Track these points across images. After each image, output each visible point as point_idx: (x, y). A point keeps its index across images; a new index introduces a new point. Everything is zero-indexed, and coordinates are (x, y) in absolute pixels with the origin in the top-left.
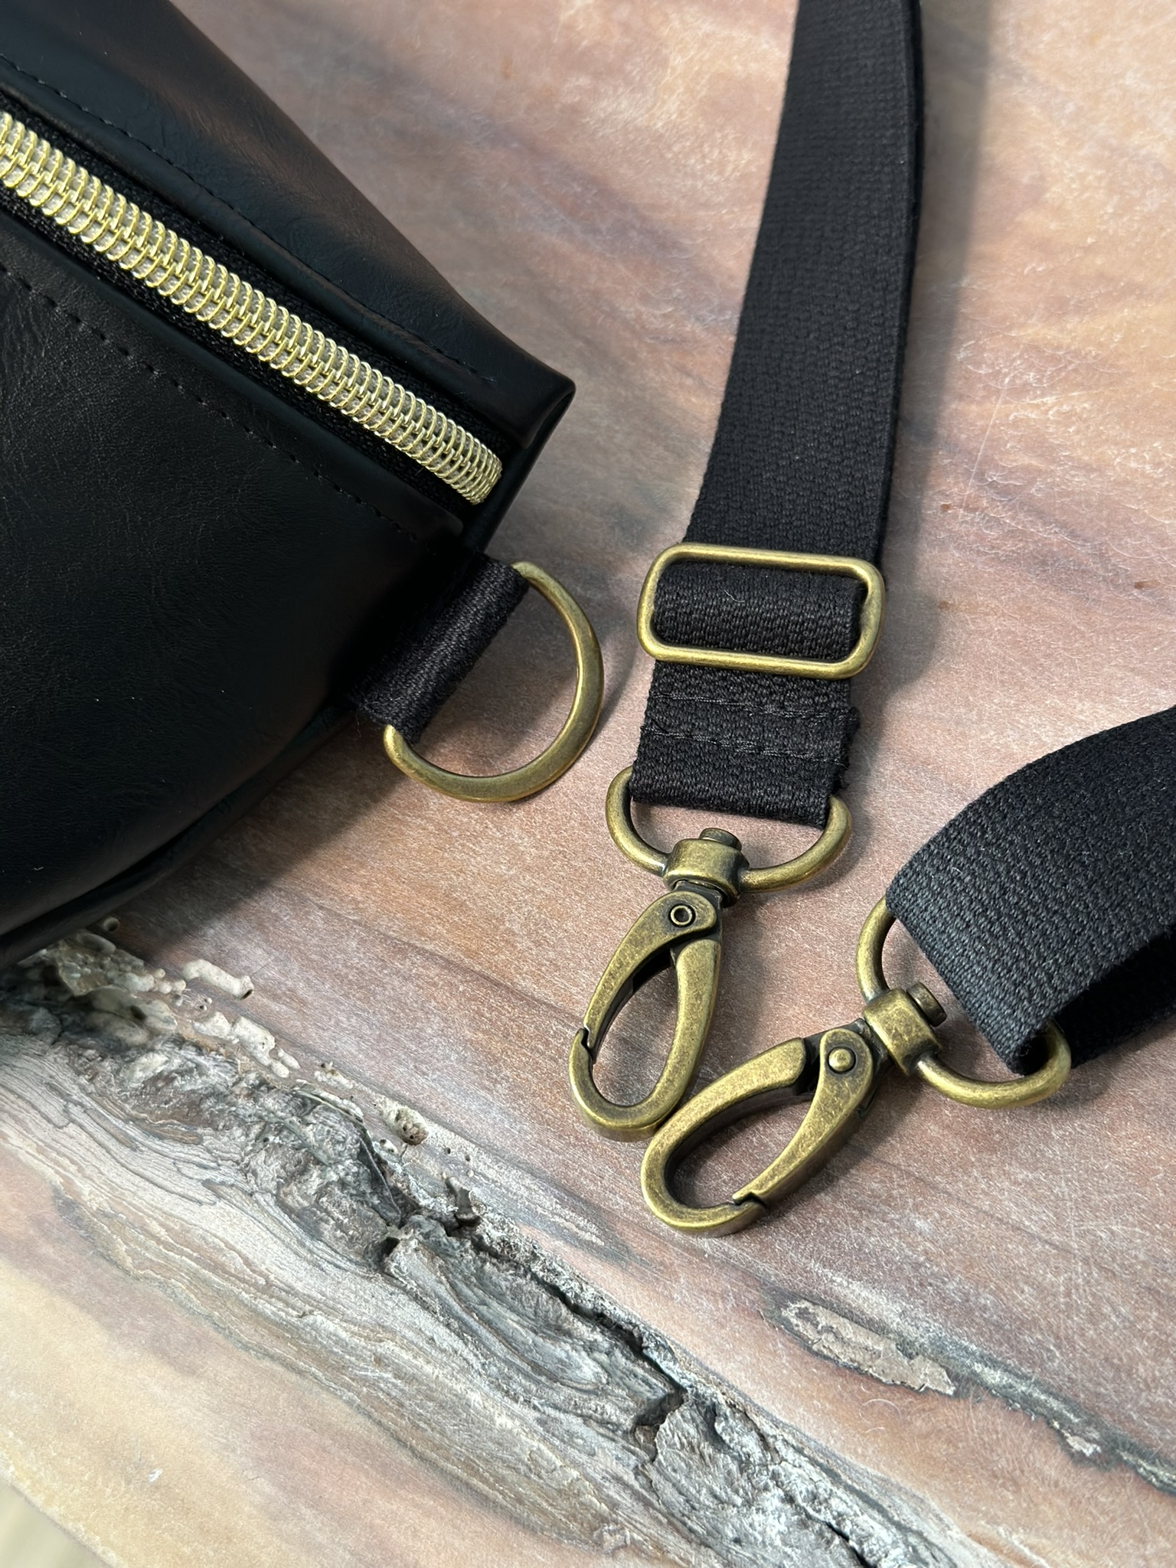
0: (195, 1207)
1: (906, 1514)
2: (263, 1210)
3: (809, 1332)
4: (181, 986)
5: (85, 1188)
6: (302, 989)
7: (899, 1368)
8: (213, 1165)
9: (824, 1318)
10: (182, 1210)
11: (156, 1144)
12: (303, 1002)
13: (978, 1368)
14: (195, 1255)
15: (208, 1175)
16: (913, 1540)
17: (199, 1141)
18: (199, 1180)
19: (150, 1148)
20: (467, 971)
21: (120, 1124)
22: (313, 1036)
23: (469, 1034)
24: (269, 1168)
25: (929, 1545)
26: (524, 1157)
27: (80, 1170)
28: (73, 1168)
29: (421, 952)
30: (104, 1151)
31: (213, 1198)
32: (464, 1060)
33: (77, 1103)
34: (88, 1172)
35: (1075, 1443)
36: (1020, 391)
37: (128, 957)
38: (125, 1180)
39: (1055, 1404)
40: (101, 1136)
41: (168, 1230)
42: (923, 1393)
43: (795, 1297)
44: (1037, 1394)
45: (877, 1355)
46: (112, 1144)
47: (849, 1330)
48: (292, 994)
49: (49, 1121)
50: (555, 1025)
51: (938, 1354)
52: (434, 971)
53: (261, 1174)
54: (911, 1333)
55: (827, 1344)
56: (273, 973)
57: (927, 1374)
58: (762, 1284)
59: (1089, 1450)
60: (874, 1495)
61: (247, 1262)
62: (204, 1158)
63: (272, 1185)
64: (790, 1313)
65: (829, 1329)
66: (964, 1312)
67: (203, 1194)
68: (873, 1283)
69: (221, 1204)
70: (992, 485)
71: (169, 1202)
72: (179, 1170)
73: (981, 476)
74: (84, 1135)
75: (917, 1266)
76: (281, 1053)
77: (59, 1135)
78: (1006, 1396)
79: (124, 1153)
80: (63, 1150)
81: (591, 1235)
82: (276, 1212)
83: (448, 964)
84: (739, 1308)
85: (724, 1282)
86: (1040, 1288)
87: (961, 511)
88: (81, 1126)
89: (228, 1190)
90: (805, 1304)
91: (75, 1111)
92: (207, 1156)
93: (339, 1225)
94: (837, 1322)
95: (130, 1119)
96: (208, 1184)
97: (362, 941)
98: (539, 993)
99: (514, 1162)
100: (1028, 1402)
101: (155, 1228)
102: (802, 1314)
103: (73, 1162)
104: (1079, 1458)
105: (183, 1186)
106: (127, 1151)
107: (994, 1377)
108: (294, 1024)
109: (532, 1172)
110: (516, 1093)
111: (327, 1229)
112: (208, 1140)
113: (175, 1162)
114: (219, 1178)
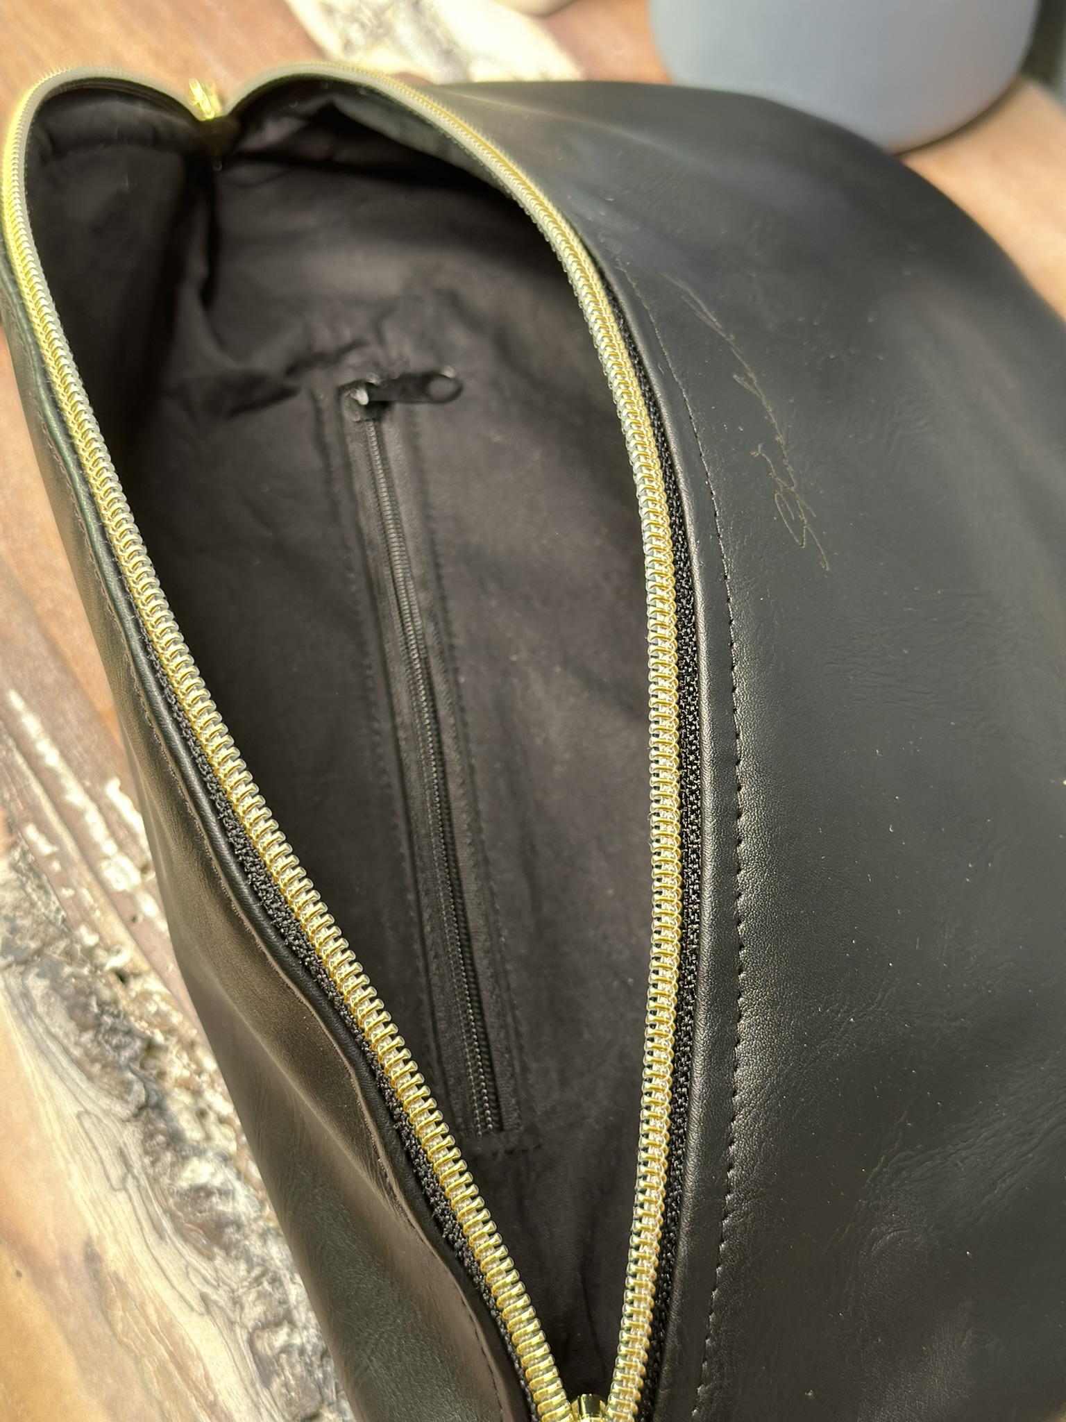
0: (186, 1310)
2: (236, 1341)
5: (112, 1249)
8: (215, 1283)
10: (175, 1308)
11: (179, 1243)
14: (171, 1348)
15: (208, 1290)
17: (210, 1258)
18: (199, 1290)
19: (173, 1243)
21: (159, 1211)
24: (254, 1312)
27: (115, 1233)
28: (110, 1228)
30: (138, 1227)
31: (203, 1310)
33: (134, 1177)
34: (120, 1237)
38: (144, 1260)
40: (142, 1215)
41: (160, 1318)
46: (147, 1225)
49: (108, 1180)
53: (247, 1310)
61: (207, 1377)
62: (210, 1274)
63: (250, 1324)
67: (197, 1303)
69: (207, 1318)
71: (168, 1296)
72: (187, 1274)
74: (129, 1207)
77: (111, 1195)
79: (152, 1238)
80: (109, 1209)
82: (245, 1348)
88: (130, 1198)
89: (217, 1311)
91: (130, 1184)
92: (213, 1274)
93: (286, 1385)
95: (167, 1211)
96: (204, 1298)
101: (151, 1310)
103: (112, 1222)
105: (184, 1288)
106: (156, 1236)
111: (276, 1384)
112: (219, 1261)
113: (188, 1265)
114: (214, 1297)
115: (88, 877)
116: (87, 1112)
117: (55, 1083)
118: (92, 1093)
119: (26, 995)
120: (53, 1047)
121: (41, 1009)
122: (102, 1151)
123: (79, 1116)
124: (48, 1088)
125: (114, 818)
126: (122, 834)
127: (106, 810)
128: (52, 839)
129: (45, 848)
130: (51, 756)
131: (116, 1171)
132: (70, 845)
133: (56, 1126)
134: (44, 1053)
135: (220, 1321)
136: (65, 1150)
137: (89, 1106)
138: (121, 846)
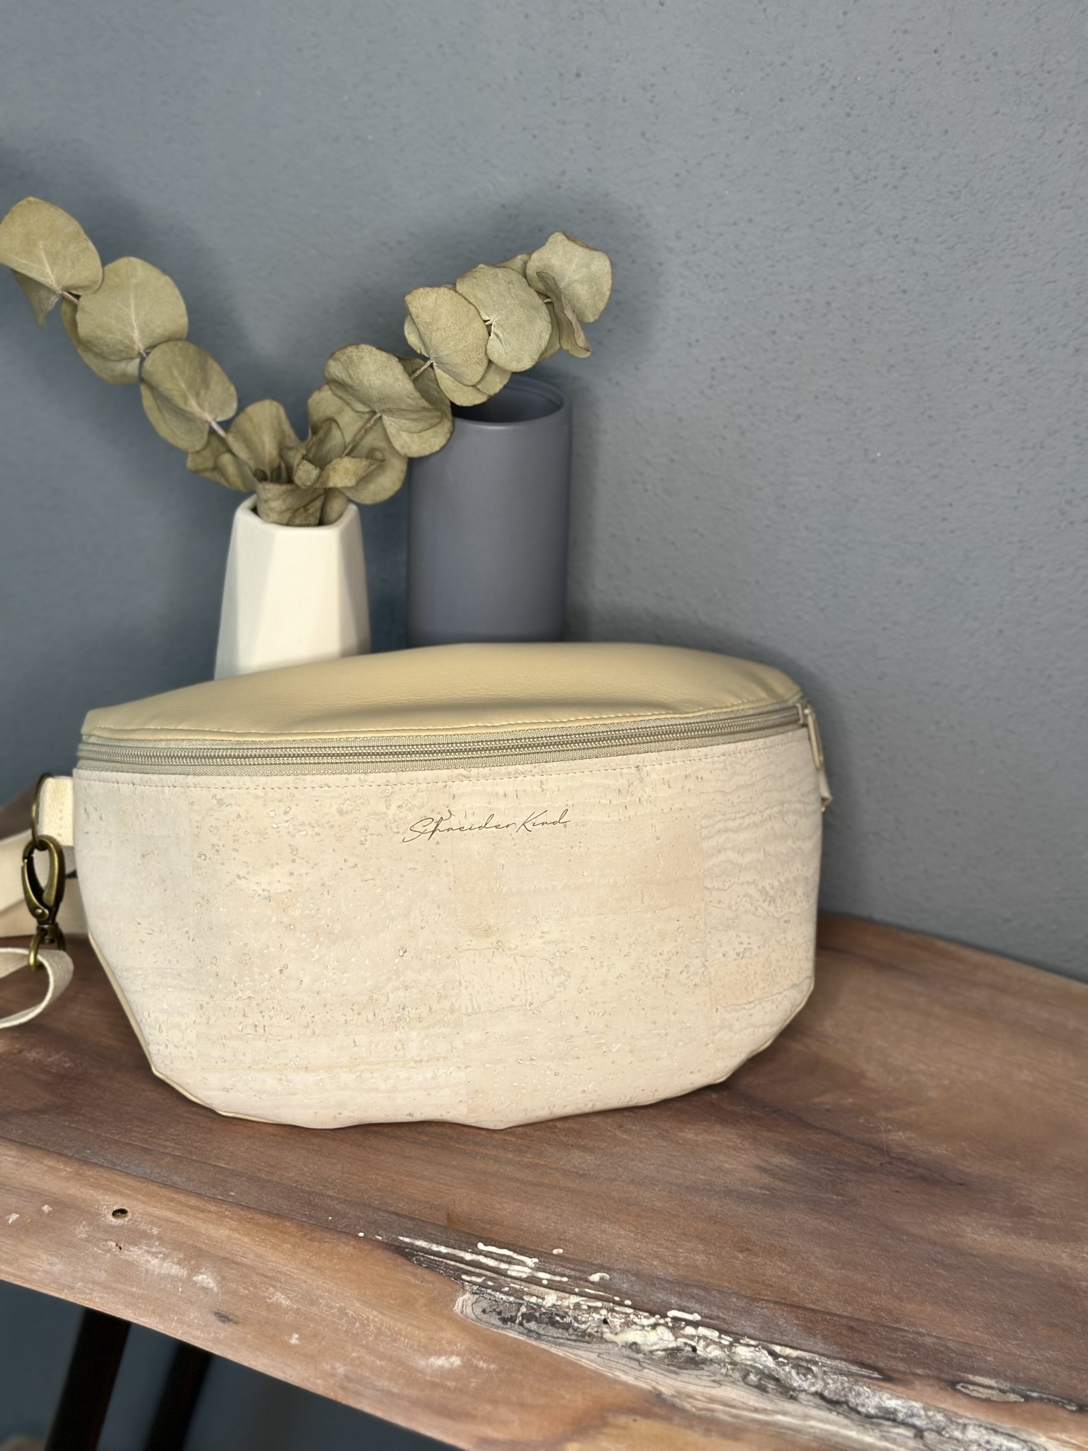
0: (713, 1389)
1: (1025, 1436)
2: (740, 1387)
3: (968, 1392)
4: (669, 1320)
5: (663, 1389)
6: (721, 1315)
7: (1002, 1397)
8: (712, 1375)
9: (971, 1387)
10: (707, 1390)
11: (685, 1371)
12: (725, 1319)
13: (1028, 1393)
14: (721, 1403)
15: (712, 1378)
16: (1030, 1444)
17: (703, 1369)
18: (710, 1380)
19: (683, 1373)
20: (784, 1304)
21: (665, 1368)
22: (734, 1329)
23: (797, 1322)
24: (737, 1375)
25: (1036, 1444)
26: (838, 1355)
27: (657, 1383)
28: (654, 1382)
29: (763, 1300)
30: (664, 1376)
31: (718, 1385)
32: (799, 1330)
33: (643, 1362)
34: (661, 1383)
35: (1069, 1408)
36: (889, 1131)
37: (641, 1313)
38: (677, 1384)
39: (1057, 1399)
40: (662, 1372)
41: (706, 1398)
42: (1015, 1402)
43: (958, 1383)
44: (1051, 1397)
45: (993, 1395)
46: (666, 1373)
47: (981, 1389)
48: (718, 1318)
49: (635, 1369)
50: (828, 1317)
51: (1013, 1391)
52: (772, 1305)
53: (734, 1376)
54: (1002, 1387)
55: (975, 1394)
56: (706, 1311)
57: (1012, 1397)
58: (945, 1381)
59: (1074, 1408)
60: (1012, 1433)
61: (743, 1403)
62: (708, 1373)
63: (740, 1379)
64: (959, 1387)
65: (974, 1390)
66: (1016, 1380)
67: (713, 1384)
68: (982, 1375)
69: (722, 1387)
70: (894, 1158)
71: (700, 1389)
72: (699, 1378)
73: (888, 1155)
74: (653, 1373)
75: (994, 1370)
76: (723, 1336)
77: (641, 1373)
78: (1041, 1399)
79: (674, 1376)
80: (646, 1377)
81: (876, 1375)
82: (747, 1386)
83: (775, 1303)
84: (941, 1388)
85: (931, 1381)
86: (1037, 1370)
87: (887, 1165)
88: (649, 1369)
89: (724, 1382)
90: (962, 1384)
91: (644, 1365)
93: (773, 1389)
94: (976, 1388)
95: (669, 1365)
96: (714, 1381)
97: (737, 1298)
98: (818, 1308)
99: (835, 1358)
100: (1049, 1400)
101: (699, 1397)
102: (963, 1387)
104: (1072, 1412)
105: (703, 1383)
107: (1035, 1395)
108: (725, 1327)
109: (845, 1360)
110: (825, 1338)
111: (769, 1390)
112: (706, 1368)
113: (696, 1376)
114: (718, 1379)
115: (509, 1280)
116: (600, 1354)
117: (576, 1352)
118: (595, 1346)
119: (530, 1331)
120: (561, 1341)
121: (542, 1332)
122: (620, 1361)
123: (598, 1356)
124: (576, 1355)
125: (495, 1256)
126: (505, 1259)
127: (488, 1255)
128: (479, 1275)
129: (479, 1280)
130: (443, 1250)
131: (635, 1364)
132: (488, 1273)
133: (594, 1365)
134: (561, 1345)
135: (728, 1384)
136: (606, 1370)
137: (600, 1351)
138: (509, 1263)
